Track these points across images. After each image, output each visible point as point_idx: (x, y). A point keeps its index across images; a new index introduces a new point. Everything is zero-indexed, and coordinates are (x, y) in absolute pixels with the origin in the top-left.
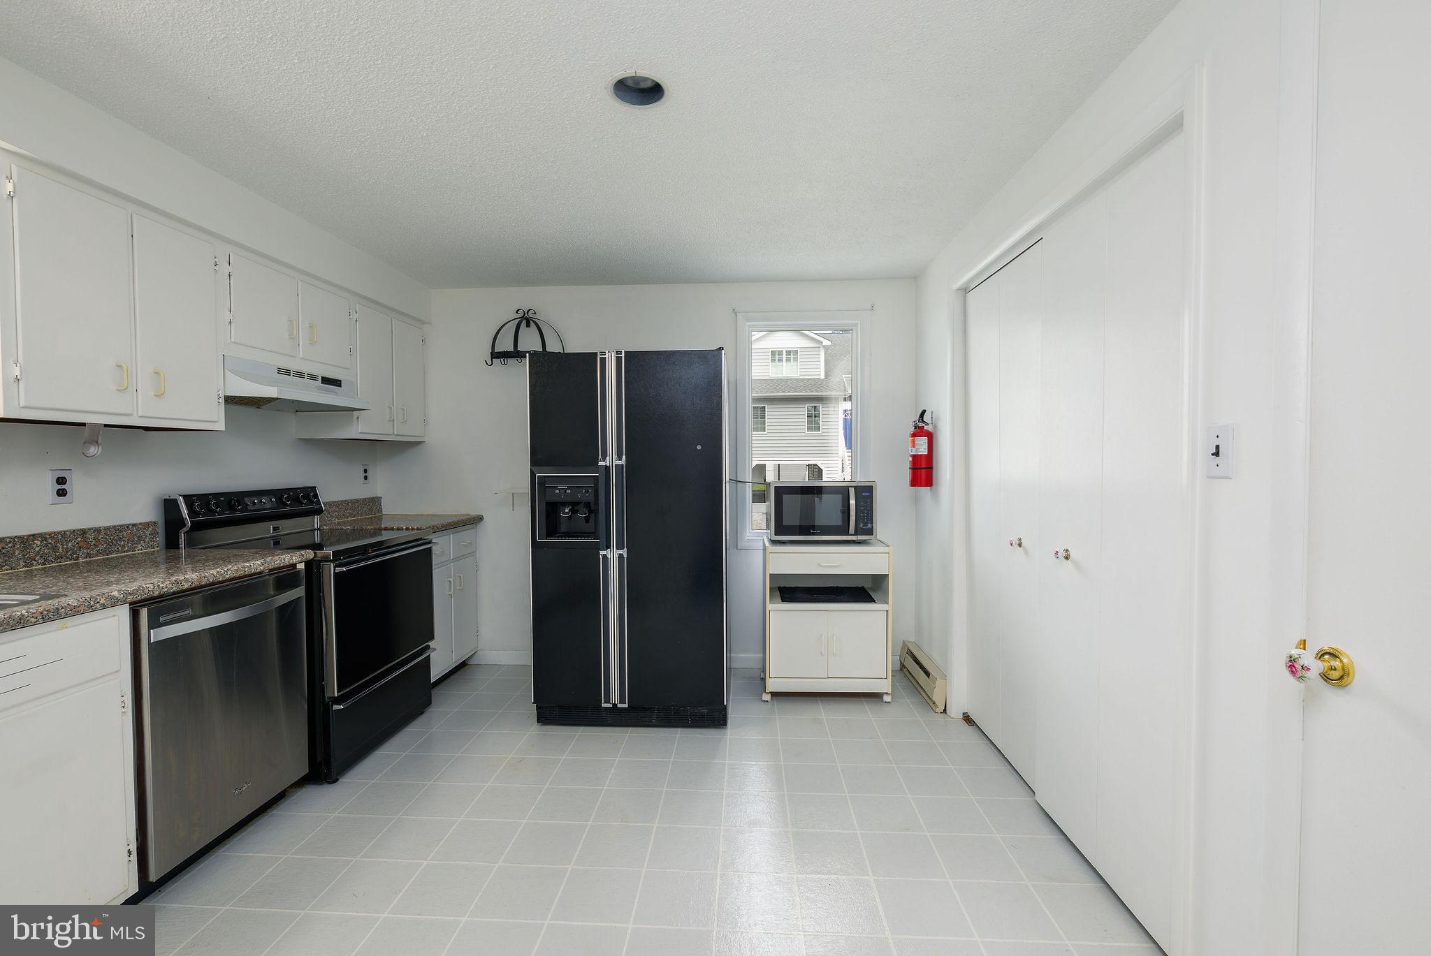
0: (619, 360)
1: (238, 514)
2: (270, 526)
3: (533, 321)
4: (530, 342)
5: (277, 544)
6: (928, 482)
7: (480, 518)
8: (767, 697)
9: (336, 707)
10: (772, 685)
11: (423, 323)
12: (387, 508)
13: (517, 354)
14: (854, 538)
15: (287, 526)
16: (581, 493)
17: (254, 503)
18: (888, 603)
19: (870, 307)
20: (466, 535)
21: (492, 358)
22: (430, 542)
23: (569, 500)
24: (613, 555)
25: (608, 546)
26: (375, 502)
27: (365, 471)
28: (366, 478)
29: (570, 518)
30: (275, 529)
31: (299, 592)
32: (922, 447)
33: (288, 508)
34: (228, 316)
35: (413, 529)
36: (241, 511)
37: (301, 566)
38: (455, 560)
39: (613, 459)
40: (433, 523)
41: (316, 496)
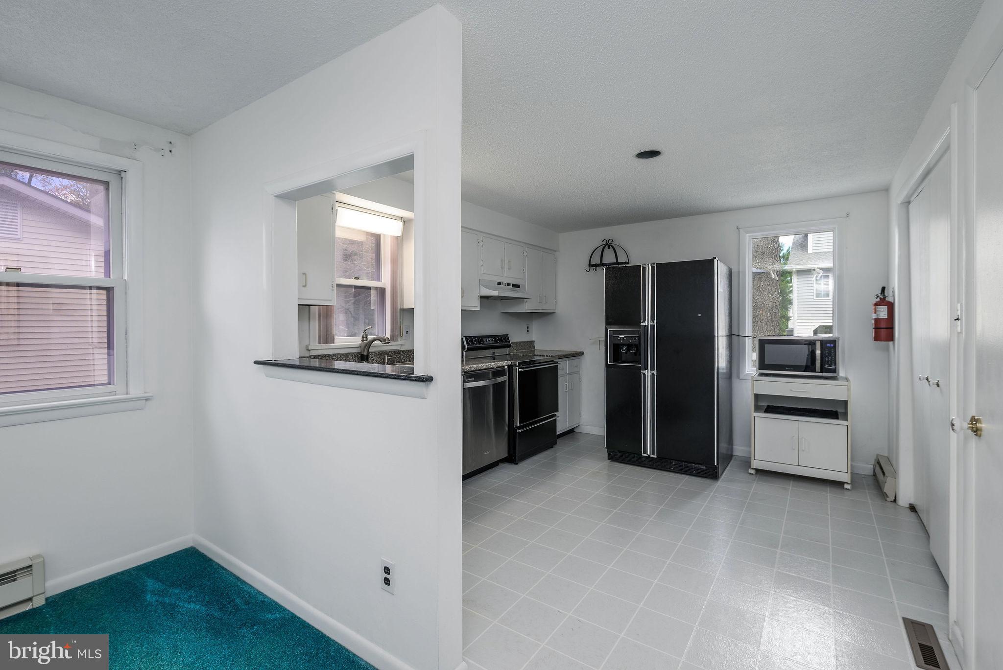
0: (653, 268)
1: (481, 345)
2: (491, 351)
3: (612, 246)
4: (609, 258)
5: (494, 358)
6: (891, 337)
7: (582, 353)
8: (753, 472)
9: (518, 431)
10: (755, 464)
11: (555, 251)
12: (537, 347)
13: (602, 264)
14: (821, 374)
15: (498, 352)
16: (632, 340)
17: (486, 341)
18: (847, 420)
19: (846, 215)
20: (575, 361)
21: (589, 267)
22: (557, 363)
23: (625, 343)
24: (649, 375)
25: (646, 369)
26: (532, 343)
27: (528, 328)
28: (528, 331)
29: (626, 353)
30: (494, 353)
31: (505, 378)
32: (883, 313)
33: (498, 344)
34: (481, 263)
35: (549, 356)
36: (483, 344)
37: (506, 367)
38: (570, 374)
39: (649, 321)
40: (559, 354)
41: (508, 339)
